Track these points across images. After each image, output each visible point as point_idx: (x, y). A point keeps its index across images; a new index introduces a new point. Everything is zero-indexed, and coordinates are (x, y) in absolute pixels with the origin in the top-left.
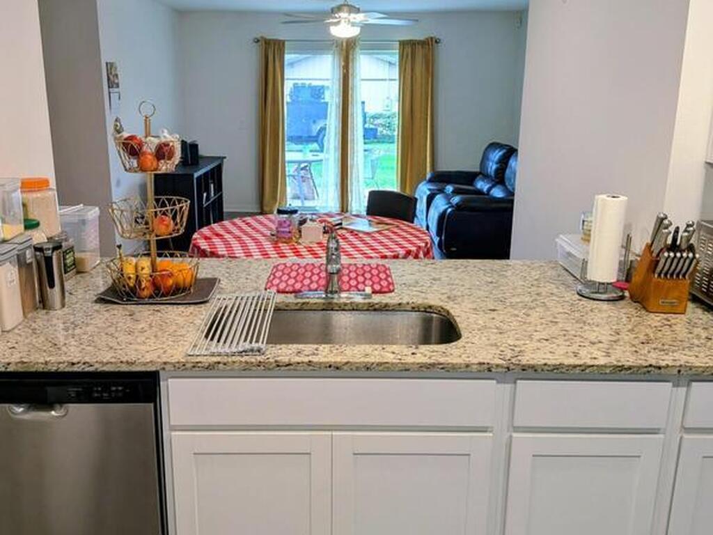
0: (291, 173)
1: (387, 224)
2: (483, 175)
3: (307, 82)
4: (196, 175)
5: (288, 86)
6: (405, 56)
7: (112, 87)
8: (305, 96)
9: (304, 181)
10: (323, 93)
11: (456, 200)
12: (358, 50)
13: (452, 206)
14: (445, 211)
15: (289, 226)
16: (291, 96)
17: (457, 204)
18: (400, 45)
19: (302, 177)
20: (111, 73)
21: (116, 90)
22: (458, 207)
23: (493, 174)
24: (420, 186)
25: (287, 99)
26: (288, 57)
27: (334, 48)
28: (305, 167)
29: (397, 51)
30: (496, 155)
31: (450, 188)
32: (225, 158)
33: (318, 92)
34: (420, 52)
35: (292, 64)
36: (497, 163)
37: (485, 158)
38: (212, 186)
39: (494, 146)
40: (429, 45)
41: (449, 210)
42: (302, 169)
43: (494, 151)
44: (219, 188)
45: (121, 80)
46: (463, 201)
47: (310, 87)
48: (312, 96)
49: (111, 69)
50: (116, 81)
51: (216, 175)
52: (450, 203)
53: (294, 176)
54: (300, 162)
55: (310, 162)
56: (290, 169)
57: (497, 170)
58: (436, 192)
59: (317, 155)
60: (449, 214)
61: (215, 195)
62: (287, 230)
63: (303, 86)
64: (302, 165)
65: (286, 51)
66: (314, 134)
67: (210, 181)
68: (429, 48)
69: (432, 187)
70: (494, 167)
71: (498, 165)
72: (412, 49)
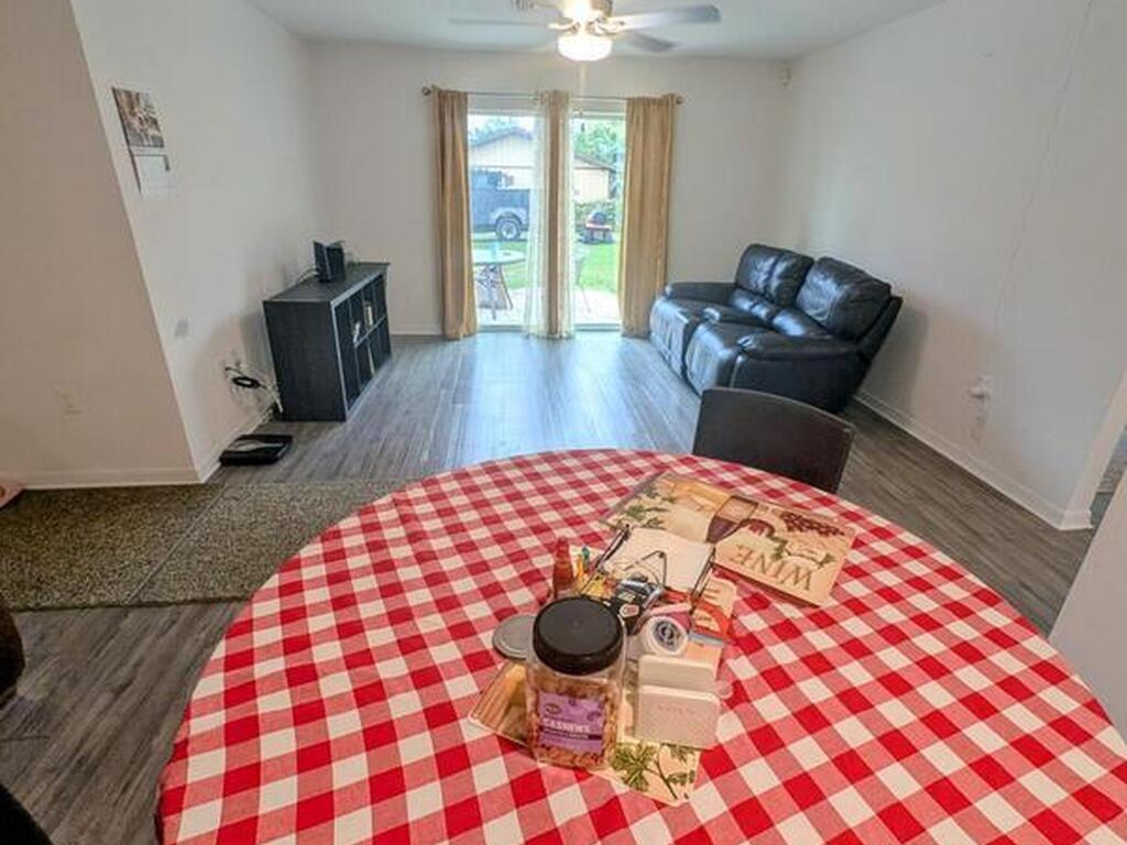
0: (479, 277)
2: (745, 289)
4: (334, 303)
6: (635, 120)
7: (140, 143)
9: (493, 286)
11: (751, 343)
12: (570, 111)
13: (742, 351)
14: (733, 360)
18: (628, 104)
19: (491, 281)
20: (133, 114)
21: (155, 151)
22: (756, 356)
23: (772, 293)
24: (658, 303)
26: (472, 119)
27: (537, 107)
28: (494, 268)
29: (624, 114)
31: (713, 313)
32: (387, 264)
34: (655, 116)
36: (778, 277)
37: (745, 266)
38: (370, 309)
39: (757, 250)
40: (668, 104)
41: (740, 359)
42: (490, 271)
44: (381, 310)
50: (152, 132)
51: (376, 292)
52: (733, 345)
53: (481, 280)
55: (500, 264)
56: (478, 271)
57: (780, 289)
58: (693, 319)
59: (511, 254)
60: (743, 366)
61: (375, 322)
65: (469, 110)
66: (494, 223)
67: (364, 303)
68: (668, 111)
70: (775, 283)
72: (645, 109)
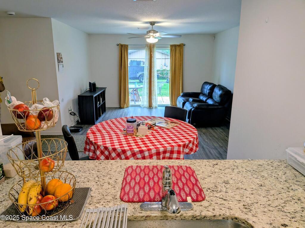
0: (131, 92)
1: (175, 123)
2: (202, 94)
3: (135, 60)
4: (94, 96)
5: (129, 61)
7: (60, 62)
8: (135, 64)
9: (135, 95)
10: (141, 63)
11: (195, 105)
12: (155, 49)
13: (194, 108)
14: (191, 110)
15: (132, 128)
16: (130, 64)
17: (196, 107)
18: (171, 46)
19: (135, 93)
20: (59, 57)
21: (61, 64)
22: (196, 108)
23: (207, 94)
24: (179, 98)
25: (129, 65)
26: (129, 51)
27: (146, 48)
28: (136, 90)
29: (170, 49)
30: (208, 87)
31: (191, 99)
32: (106, 88)
33: (139, 63)
34: (178, 49)
35: (130, 54)
36: (208, 90)
37: (203, 88)
38: (101, 99)
39: (206, 83)
40: (181, 46)
41: (193, 109)
42: (134, 91)
43: (207, 85)
44: (104, 99)
45: (64, 60)
46: (198, 106)
47: (136, 61)
48: (137, 64)
49: (59, 56)
50: (61, 60)
51: (103, 95)
52: (193, 106)
53: (131, 93)
54: (134, 88)
55: (137, 88)
56: (130, 91)
57: (209, 93)
58: (186, 101)
59: (140, 86)
60: (193, 111)
61: (102, 102)
62: (131, 130)
63: (134, 61)
64: (135, 89)
65: (129, 49)
66: (138, 77)
67: (100, 97)
68: (181, 48)
69: (184, 99)
70: (208, 91)
71: (210, 91)
72: (175, 48)
